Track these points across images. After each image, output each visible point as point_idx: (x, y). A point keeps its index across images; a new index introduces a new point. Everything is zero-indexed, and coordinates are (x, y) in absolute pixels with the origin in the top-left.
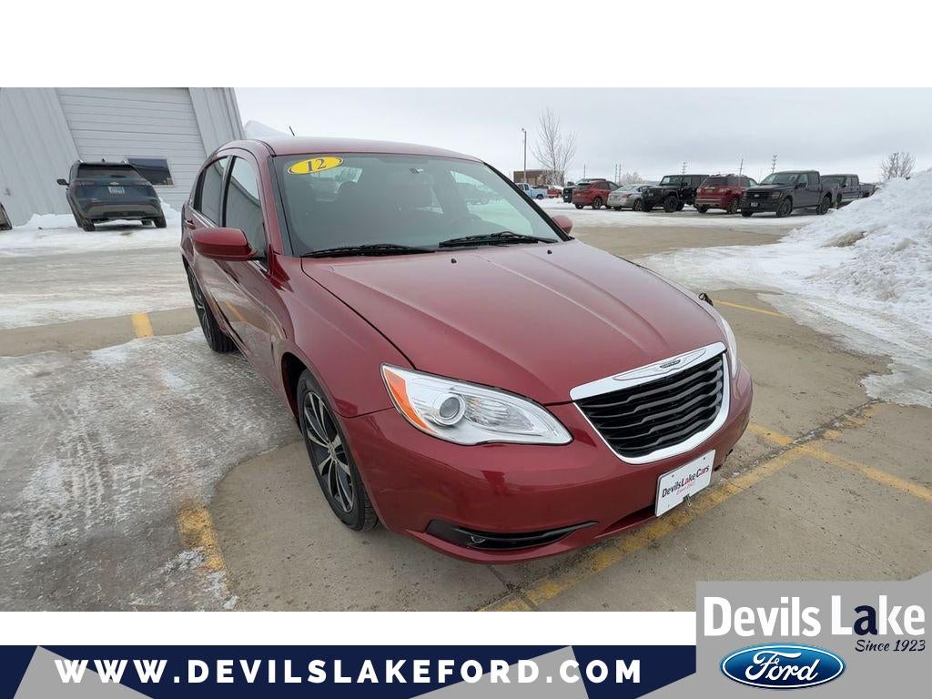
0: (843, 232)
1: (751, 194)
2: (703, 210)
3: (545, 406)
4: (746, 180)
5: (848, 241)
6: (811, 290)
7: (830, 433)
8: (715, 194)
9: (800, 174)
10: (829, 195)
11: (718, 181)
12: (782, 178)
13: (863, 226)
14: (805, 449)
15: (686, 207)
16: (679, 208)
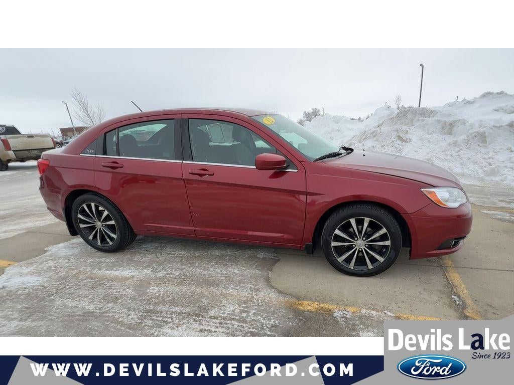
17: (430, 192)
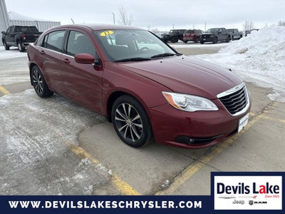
0: (240, 49)
1: (203, 36)
2: (186, 42)
3: (211, 100)
4: (200, 31)
5: (243, 52)
6: (238, 68)
7: (265, 111)
8: (190, 36)
9: (219, 29)
10: (229, 36)
11: (190, 31)
12: (213, 30)
13: (247, 47)
14: (260, 116)
15: (179, 41)
16: (177, 41)
17: (168, 95)
